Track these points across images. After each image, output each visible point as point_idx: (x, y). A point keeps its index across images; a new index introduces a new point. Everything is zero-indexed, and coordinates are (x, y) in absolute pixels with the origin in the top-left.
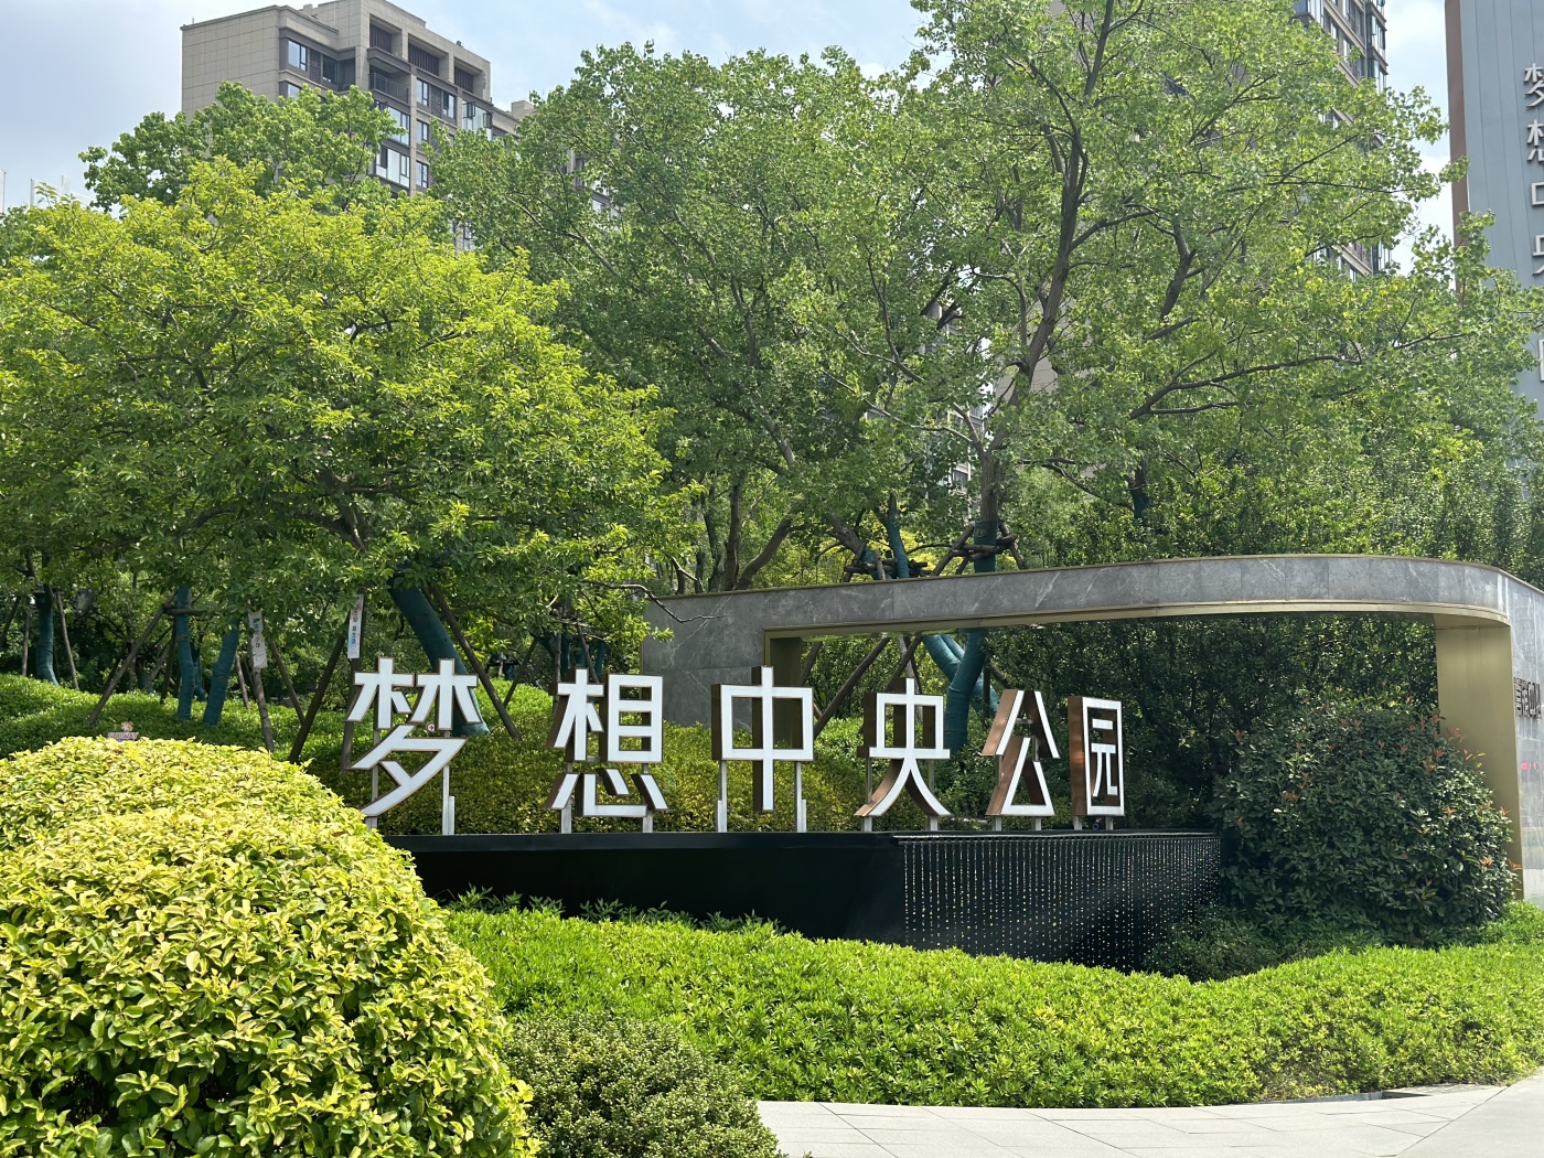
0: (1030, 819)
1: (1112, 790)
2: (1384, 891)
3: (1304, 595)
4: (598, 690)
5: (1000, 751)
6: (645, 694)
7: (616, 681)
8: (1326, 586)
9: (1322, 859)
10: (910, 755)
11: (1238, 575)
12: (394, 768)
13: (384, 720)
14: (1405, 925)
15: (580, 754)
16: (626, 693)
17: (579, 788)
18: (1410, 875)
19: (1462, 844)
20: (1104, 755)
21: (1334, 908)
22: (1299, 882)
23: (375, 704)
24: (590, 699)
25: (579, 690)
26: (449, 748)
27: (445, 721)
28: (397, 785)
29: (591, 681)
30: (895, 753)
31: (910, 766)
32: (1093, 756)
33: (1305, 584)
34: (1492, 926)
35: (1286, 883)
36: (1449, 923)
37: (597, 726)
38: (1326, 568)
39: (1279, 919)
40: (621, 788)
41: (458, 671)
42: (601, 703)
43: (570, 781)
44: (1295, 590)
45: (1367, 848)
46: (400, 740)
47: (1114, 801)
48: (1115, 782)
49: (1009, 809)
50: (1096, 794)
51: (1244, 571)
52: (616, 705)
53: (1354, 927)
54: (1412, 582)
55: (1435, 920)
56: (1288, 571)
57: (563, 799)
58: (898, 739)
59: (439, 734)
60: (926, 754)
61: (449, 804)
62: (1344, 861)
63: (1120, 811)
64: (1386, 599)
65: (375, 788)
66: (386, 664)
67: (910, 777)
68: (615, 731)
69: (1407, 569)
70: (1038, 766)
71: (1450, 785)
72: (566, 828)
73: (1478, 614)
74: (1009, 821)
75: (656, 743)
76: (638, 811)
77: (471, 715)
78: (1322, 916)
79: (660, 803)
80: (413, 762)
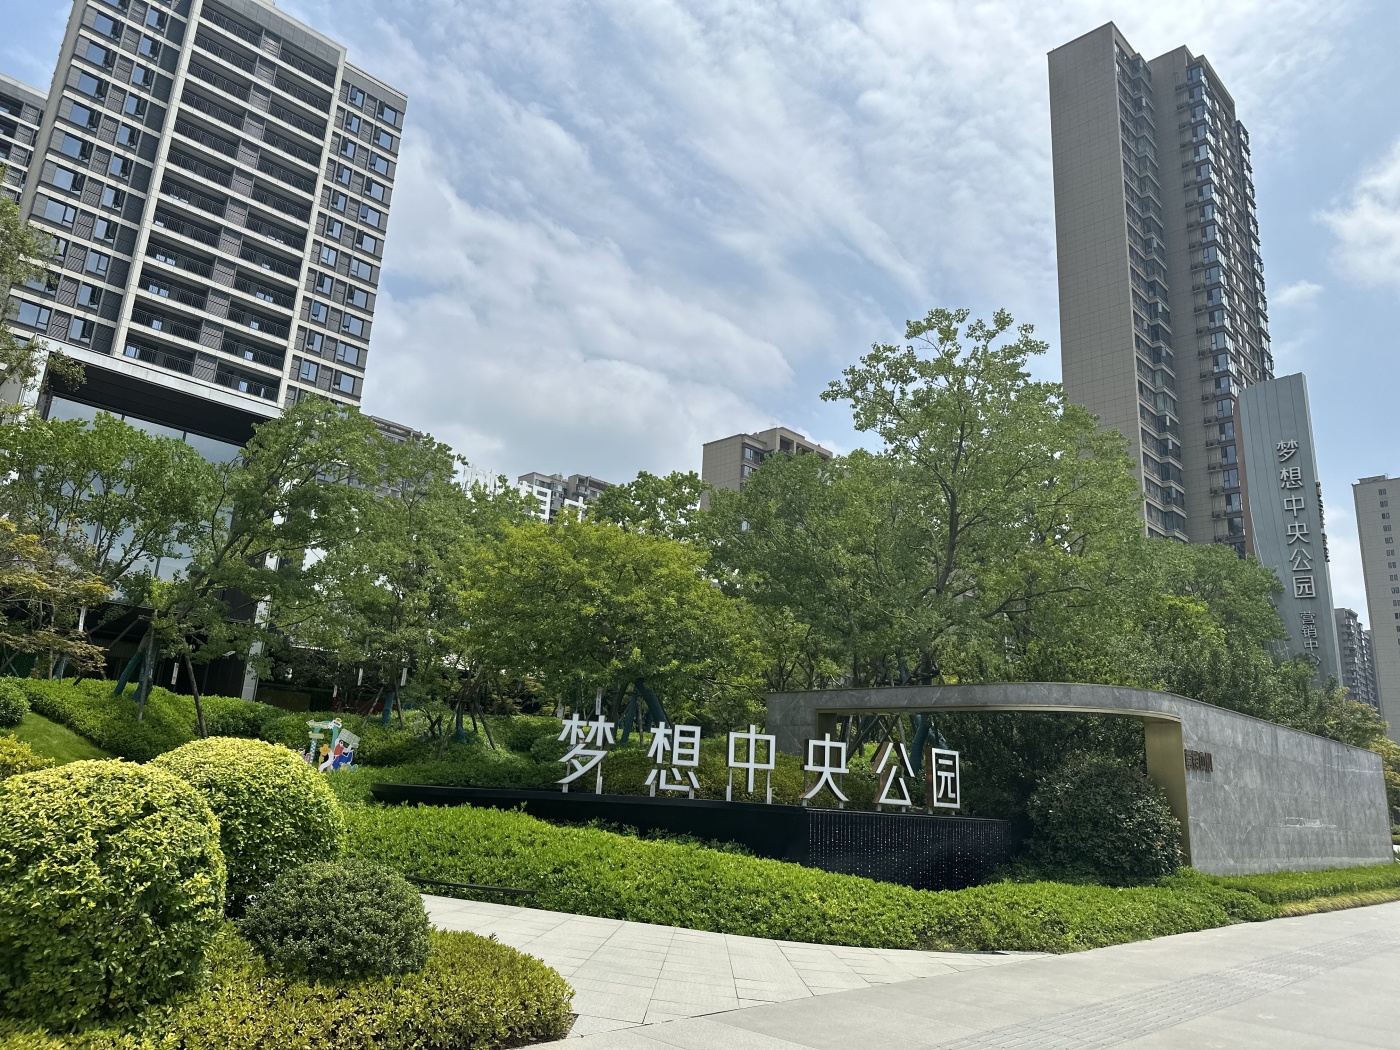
0: (900, 807)
1: (951, 795)
2: (1101, 855)
3: (1058, 703)
4: (669, 732)
5: (879, 771)
6: (691, 734)
7: (678, 728)
8: (1070, 699)
9: (1071, 837)
10: (827, 771)
11: (1024, 691)
12: (576, 763)
13: (573, 741)
14: (1116, 874)
15: (659, 760)
16: (683, 734)
17: (658, 777)
18: (1118, 849)
19: (1146, 834)
20: (946, 778)
21: (1079, 863)
22: (1060, 849)
23: (569, 734)
24: (666, 735)
25: (660, 731)
26: (600, 755)
27: (599, 742)
28: (577, 770)
29: (666, 727)
30: (819, 769)
31: (827, 775)
32: (939, 778)
33: (1058, 697)
34: (1165, 879)
35: (1055, 849)
36: (1141, 876)
37: (668, 748)
38: (1069, 690)
39: (1050, 867)
40: (678, 777)
41: (606, 721)
42: (670, 738)
43: (654, 772)
44: (1053, 700)
45: (1095, 833)
46: (578, 750)
47: (954, 801)
48: (954, 791)
49: (883, 800)
50: (940, 796)
51: (1028, 690)
52: (678, 739)
53: (1087, 873)
54: (1116, 699)
55: (1132, 872)
56: (1050, 691)
57: (650, 780)
58: (820, 761)
59: (598, 748)
60: (836, 770)
61: (600, 780)
62: (1082, 839)
63: (957, 806)
64: (1102, 706)
65: (568, 773)
66: (576, 716)
67: (827, 781)
68: (677, 751)
69: (1113, 692)
70: (902, 780)
71: (1140, 803)
72: (652, 794)
73: (1162, 717)
74: (884, 806)
75: (696, 758)
76: (686, 788)
77: (611, 740)
78: (1073, 867)
79: (696, 785)
80: (584, 761)
